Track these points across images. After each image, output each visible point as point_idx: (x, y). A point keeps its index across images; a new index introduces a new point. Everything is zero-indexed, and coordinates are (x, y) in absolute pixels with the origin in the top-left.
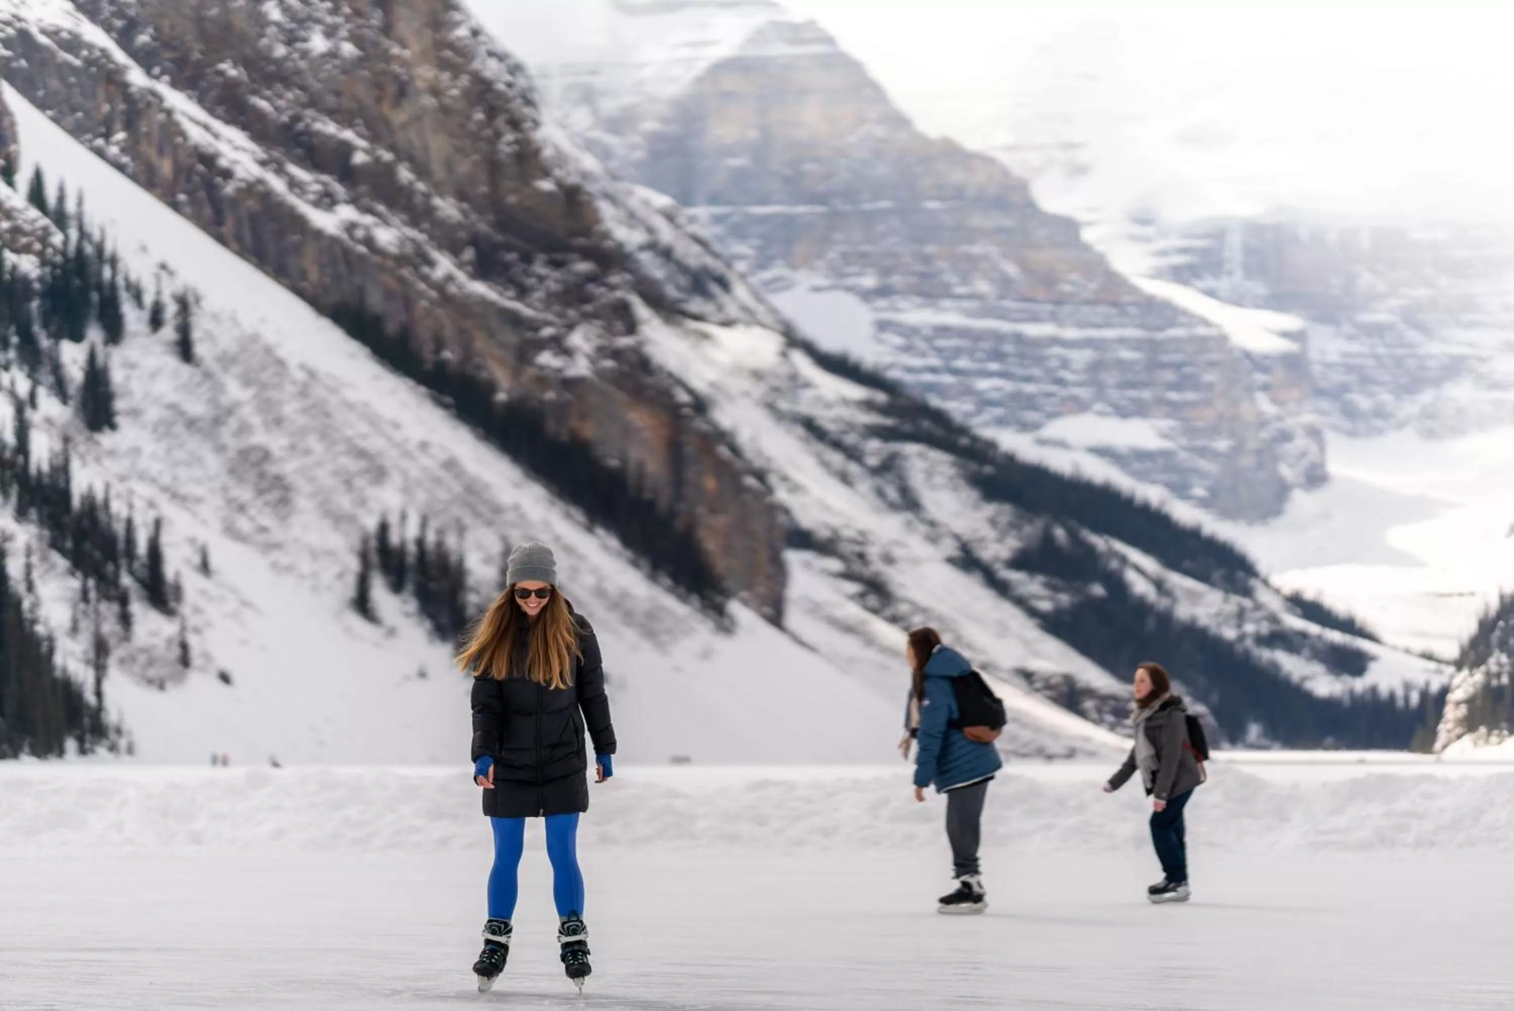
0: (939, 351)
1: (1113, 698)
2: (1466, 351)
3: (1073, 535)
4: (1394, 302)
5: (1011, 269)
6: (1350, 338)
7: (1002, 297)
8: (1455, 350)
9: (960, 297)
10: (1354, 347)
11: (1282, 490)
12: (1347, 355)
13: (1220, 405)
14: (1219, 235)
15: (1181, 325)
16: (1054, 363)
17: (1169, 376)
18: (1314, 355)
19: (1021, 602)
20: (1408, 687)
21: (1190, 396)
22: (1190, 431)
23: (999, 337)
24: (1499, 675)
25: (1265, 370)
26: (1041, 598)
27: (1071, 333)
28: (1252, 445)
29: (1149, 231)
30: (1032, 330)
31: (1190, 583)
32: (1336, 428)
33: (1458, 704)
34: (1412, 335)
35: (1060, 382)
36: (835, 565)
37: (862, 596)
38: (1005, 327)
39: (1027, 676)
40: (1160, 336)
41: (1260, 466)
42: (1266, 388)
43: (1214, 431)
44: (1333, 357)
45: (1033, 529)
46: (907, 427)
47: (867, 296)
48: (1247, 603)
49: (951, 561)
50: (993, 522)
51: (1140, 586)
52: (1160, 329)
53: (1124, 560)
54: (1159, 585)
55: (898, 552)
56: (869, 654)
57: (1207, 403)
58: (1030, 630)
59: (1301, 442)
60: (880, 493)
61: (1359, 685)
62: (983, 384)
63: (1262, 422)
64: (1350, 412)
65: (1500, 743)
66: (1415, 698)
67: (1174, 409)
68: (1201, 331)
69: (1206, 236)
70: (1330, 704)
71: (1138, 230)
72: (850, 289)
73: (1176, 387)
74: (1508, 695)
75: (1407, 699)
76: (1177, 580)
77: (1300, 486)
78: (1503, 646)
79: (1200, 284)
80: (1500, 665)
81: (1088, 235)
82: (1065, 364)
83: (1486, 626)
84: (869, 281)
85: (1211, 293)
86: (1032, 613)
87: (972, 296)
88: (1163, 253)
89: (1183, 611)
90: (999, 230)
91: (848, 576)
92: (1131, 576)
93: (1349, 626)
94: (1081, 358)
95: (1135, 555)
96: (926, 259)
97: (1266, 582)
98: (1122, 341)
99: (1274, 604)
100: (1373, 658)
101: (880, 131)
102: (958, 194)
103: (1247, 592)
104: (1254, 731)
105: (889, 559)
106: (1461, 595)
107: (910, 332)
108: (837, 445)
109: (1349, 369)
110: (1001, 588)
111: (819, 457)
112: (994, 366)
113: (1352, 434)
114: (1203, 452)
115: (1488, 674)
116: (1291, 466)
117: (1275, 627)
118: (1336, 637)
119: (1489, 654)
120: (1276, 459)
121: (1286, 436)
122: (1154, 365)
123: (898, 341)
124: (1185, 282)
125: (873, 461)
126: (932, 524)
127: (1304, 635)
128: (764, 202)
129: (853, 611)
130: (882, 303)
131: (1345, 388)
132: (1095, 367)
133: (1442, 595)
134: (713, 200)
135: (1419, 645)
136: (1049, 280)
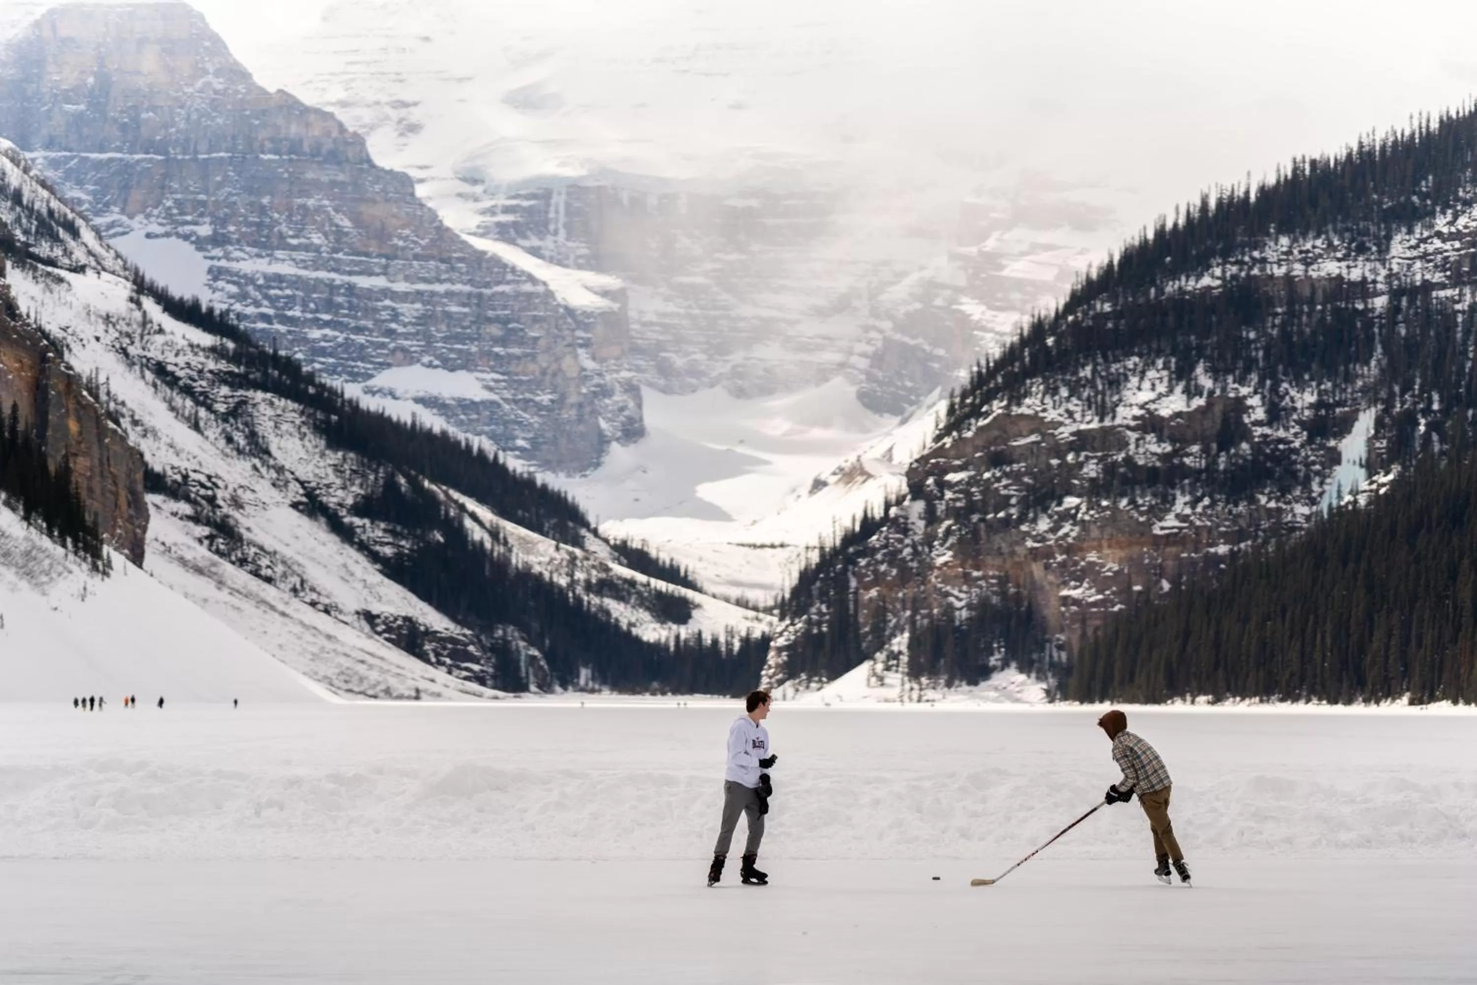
0: (273, 300)
1: (452, 640)
2: (774, 313)
3: (414, 483)
4: (709, 266)
5: (346, 223)
6: (667, 299)
7: (335, 250)
8: (765, 313)
9: (295, 248)
10: (671, 308)
11: (602, 442)
12: (665, 315)
13: (543, 360)
14: (546, 195)
15: (508, 283)
16: (385, 315)
17: (495, 330)
18: (632, 314)
19: (363, 547)
20: (730, 633)
21: (516, 351)
22: (514, 384)
23: (332, 288)
24: (819, 624)
25: (587, 327)
26: (383, 544)
27: (401, 286)
28: (573, 399)
29: (478, 189)
30: (363, 282)
31: (523, 531)
32: (651, 385)
33: (780, 650)
34: (725, 297)
35: (390, 333)
36: (185, 508)
37: (211, 538)
38: (338, 279)
39: (370, 618)
40: (487, 292)
41: (580, 419)
42: (586, 344)
43: (537, 385)
44: (650, 317)
45: (376, 477)
46: (256, 375)
47: (200, 244)
48: (578, 552)
49: (295, 506)
50: (337, 469)
51: (477, 534)
52: (487, 285)
53: (462, 508)
54: (494, 533)
55: (246, 496)
56: (224, 595)
57: (533, 357)
58: (373, 575)
59: (619, 397)
60: (229, 440)
61: (684, 632)
62: (315, 334)
63: (584, 377)
64: (665, 369)
65: (819, 689)
66: (737, 645)
67: (499, 363)
68: (528, 287)
69: (533, 196)
70: (656, 648)
71: (467, 188)
72: (186, 237)
73: (503, 341)
74: (828, 642)
75: (729, 644)
76: (510, 528)
77: (617, 440)
78: (823, 596)
79: (526, 243)
80: (820, 613)
81: (420, 191)
82: (395, 316)
83: (807, 577)
84: (205, 230)
85: (535, 252)
86: (374, 557)
87: (306, 248)
88: (492, 211)
89: (518, 558)
90: (333, 183)
91: (196, 519)
92: (468, 523)
93: (672, 574)
94: (410, 310)
95: (471, 505)
96: (262, 210)
97: (595, 532)
98: (449, 294)
99: (602, 552)
100: (698, 606)
101: (218, 84)
102: (295, 147)
103: (578, 542)
104: (584, 674)
105: (237, 503)
106: (773, 546)
107: (244, 280)
108: (187, 391)
109: (665, 328)
110: (345, 533)
111: (170, 402)
112: (326, 317)
113: (666, 390)
114: (526, 404)
115: (809, 622)
116: (609, 420)
117: (603, 575)
118: (661, 585)
119: (811, 605)
120: (595, 413)
121: (605, 392)
122: (482, 320)
123: (233, 289)
124: (512, 242)
125: (221, 408)
126: (280, 470)
127: (632, 583)
128: (102, 150)
129: (202, 553)
130: (218, 252)
131: (660, 346)
132: (424, 320)
133: (755, 546)
134: (49, 145)
135: (735, 593)
136: (382, 235)
